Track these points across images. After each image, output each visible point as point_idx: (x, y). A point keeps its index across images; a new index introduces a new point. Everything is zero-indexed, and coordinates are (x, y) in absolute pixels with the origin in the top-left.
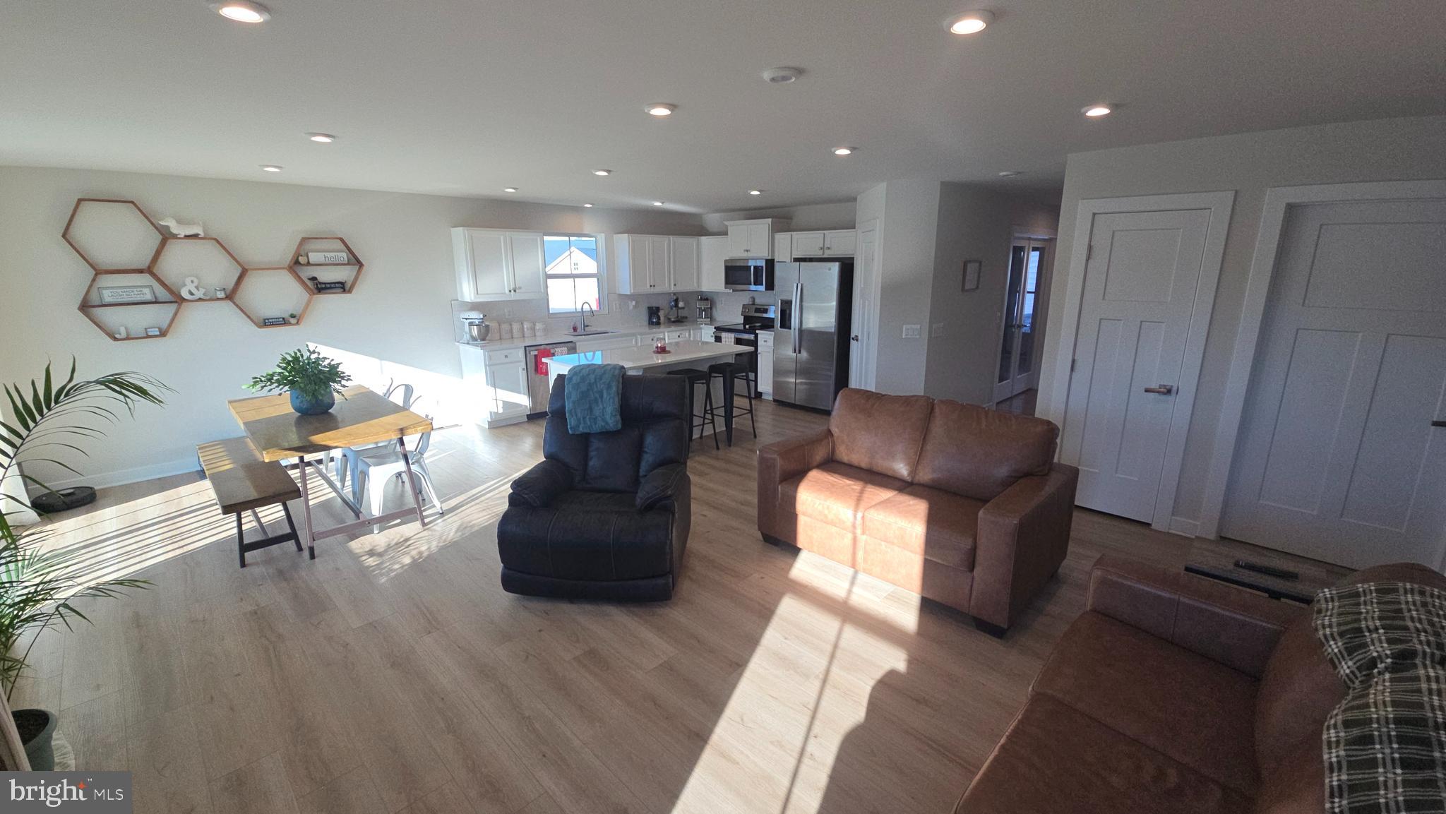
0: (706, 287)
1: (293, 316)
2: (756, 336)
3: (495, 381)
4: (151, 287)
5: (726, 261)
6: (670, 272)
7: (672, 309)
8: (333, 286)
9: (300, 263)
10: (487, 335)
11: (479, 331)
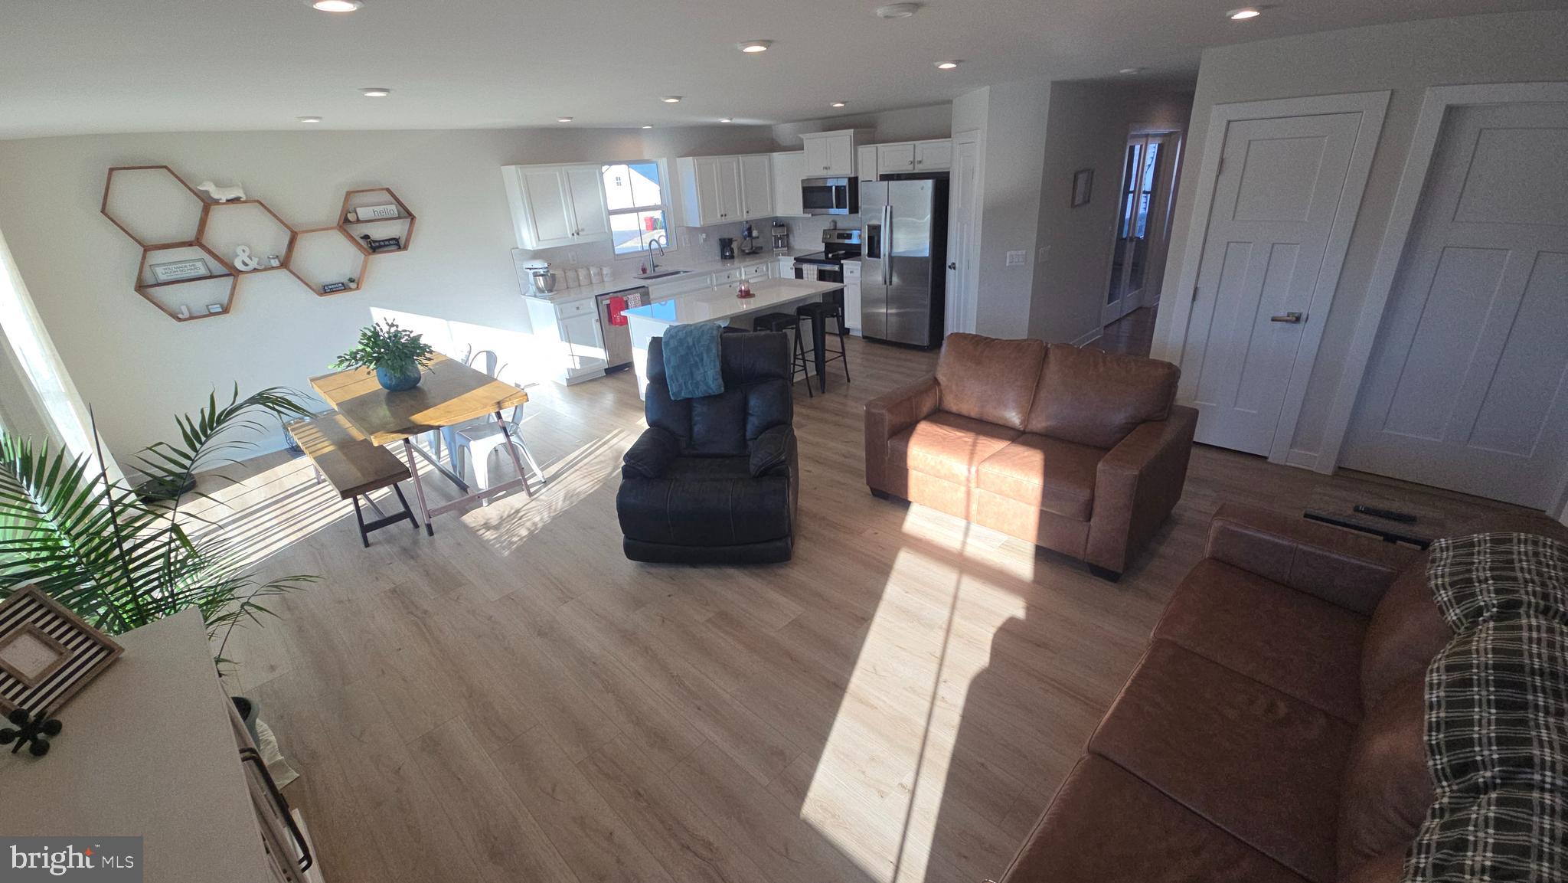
0: (781, 212)
1: (351, 280)
2: (841, 267)
3: (569, 335)
4: (202, 260)
5: (803, 181)
6: (741, 199)
7: (745, 239)
8: (387, 243)
9: (350, 222)
10: (554, 285)
11: (545, 282)
